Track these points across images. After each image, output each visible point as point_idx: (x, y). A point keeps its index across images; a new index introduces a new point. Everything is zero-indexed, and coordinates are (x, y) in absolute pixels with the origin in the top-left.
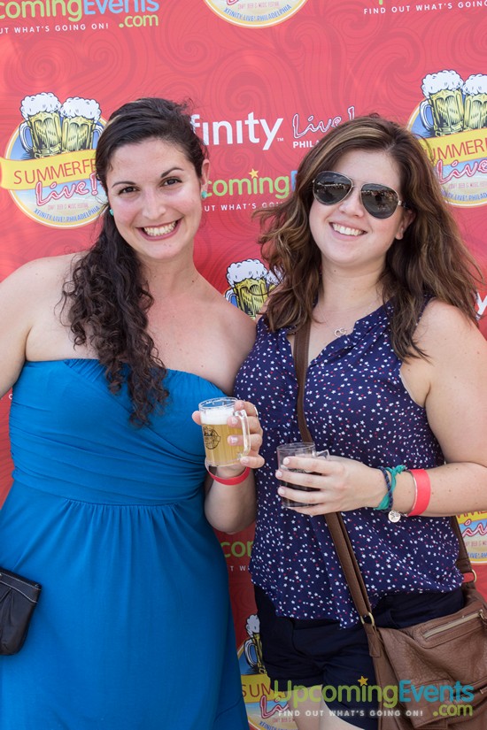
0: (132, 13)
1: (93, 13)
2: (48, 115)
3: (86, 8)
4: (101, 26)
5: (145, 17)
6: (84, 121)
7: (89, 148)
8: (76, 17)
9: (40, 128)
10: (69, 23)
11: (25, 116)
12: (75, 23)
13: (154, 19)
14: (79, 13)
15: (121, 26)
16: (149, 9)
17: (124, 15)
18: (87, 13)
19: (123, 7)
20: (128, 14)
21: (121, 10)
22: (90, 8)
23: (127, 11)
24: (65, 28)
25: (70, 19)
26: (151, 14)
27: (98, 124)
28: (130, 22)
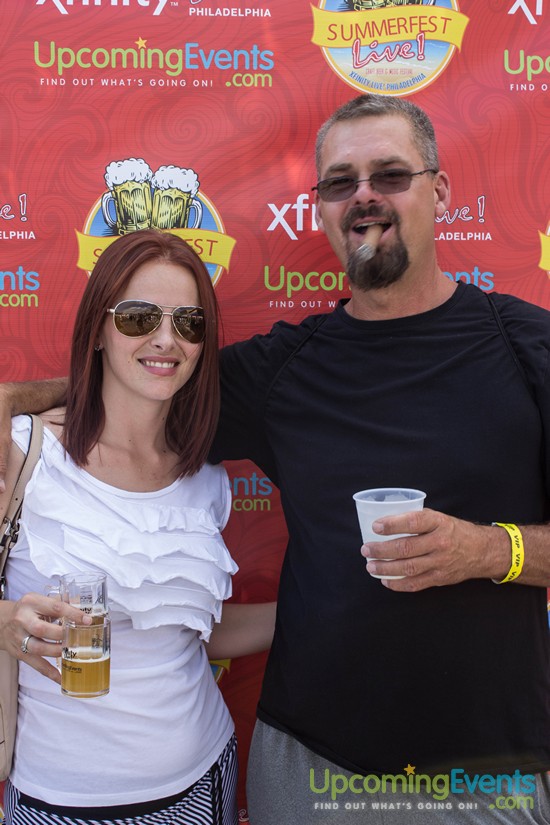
0: (242, 70)
1: (196, 67)
2: (137, 186)
3: (188, 61)
4: (205, 83)
5: (256, 76)
6: (179, 194)
7: (183, 227)
8: (175, 70)
9: (126, 199)
10: (167, 77)
11: (110, 185)
12: (174, 78)
13: (267, 79)
14: (179, 65)
15: (228, 84)
16: (262, 66)
17: (232, 72)
18: (189, 66)
19: (232, 62)
20: (237, 72)
21: (229, 66)
22: (193, 61)
23: (236, 67)
24: (162, 83)
25: (168, 72)
26: (264, 72)
27: (196, 198)
28: (239, 80)
